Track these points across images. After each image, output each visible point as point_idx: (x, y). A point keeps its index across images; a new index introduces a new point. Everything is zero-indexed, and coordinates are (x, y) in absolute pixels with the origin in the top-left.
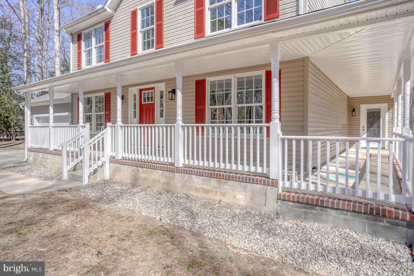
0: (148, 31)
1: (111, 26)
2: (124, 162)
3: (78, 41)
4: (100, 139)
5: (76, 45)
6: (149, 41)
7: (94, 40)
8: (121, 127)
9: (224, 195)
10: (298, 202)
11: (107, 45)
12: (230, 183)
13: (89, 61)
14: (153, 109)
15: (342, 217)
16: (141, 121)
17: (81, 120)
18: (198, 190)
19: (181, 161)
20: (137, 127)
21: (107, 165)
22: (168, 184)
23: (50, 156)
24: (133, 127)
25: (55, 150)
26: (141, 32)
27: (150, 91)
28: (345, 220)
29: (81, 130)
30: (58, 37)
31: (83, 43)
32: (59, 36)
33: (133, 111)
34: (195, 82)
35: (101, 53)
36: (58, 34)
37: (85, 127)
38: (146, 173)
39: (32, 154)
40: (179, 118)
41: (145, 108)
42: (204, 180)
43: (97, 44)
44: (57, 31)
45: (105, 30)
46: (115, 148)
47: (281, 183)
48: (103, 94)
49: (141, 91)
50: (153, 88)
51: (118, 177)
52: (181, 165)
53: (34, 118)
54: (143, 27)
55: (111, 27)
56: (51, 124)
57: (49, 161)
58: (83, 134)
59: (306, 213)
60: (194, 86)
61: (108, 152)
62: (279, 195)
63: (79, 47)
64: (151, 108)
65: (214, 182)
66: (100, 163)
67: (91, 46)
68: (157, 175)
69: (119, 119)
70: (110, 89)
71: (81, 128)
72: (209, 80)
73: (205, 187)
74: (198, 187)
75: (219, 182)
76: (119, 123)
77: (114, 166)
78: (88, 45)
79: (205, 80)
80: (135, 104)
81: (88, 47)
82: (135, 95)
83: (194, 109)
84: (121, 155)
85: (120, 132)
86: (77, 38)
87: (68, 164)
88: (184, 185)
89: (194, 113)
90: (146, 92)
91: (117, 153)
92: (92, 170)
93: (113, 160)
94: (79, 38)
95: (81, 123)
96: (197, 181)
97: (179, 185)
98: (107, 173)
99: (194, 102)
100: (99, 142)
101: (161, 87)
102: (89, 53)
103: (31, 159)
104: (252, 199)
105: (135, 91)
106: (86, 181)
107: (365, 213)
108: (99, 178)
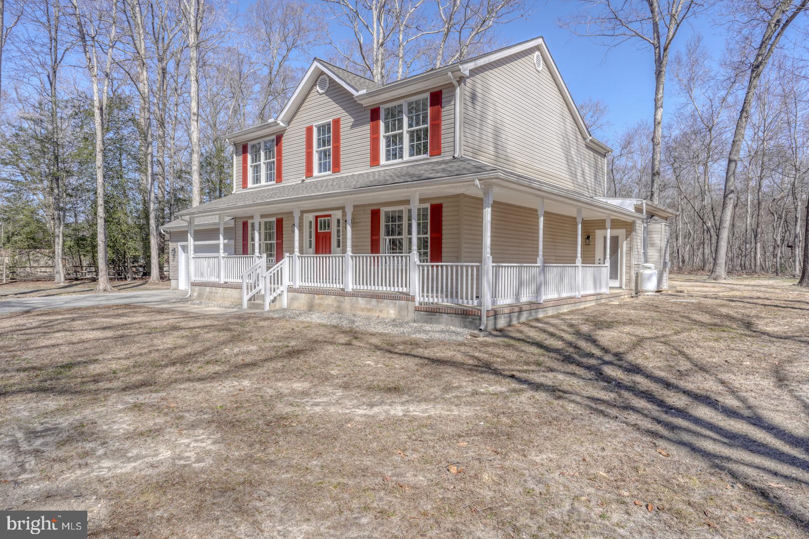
0: (325, 152)
1: (285, 141)
2: (300, 291)
3: (243, 153)
4: (279, 269)
5: (241, 158)
6: (326, 162)
7: (262, 154)
8: (299, 257)
9: (381, 311)
10: (426, 311)
11: (279, 161)
12: (385, 301)
13: (257, 180)
14: (330, 238)
15: (450, 318)
16: (317, 252)
17: (257, 250)
18: (362, 310)
19: (350, 287)
20: (313, 257)
21: (285, 294)
22: (339, 307)
23: (221, 290)
24: (310, 257)
25: (226, 283)
26: (317, 151)
27: (326, 218)
28: (452, 320)
29: (258, 261)
30: (195, 123)
31: (249, 157)
32: (197, 121)
33: (308, 239)
34: (370, 212)
35: (271, 169)
36: (196, 118)
37: (261, 257)
38: (321, 299)
39: (197, 288)
40: (349, 249)
41: (321, 237)
42: (367, 301)
43: (266, 159)
44: (194, 114)
45: (277, 145)
46: (292, 278)
47: (417, 299)
48: (274, 219)
49: (317, 217)
50: (330, 216)
51: (296, 305)
52: (350, 290)
53: (179, 247)
54: (319, 146)
55: (283, 142)
56: (222, 253)
57: (219, 295)
58: (261, 264)
59: (431, 319)
60: (370, 216)
61: (286, 281)
62: (416, 307)
63: (245, 161)
64: (328, 236)
65: (374, 301)
66: (278, 292)
67: (260, 161)
68: (330, 300)
69: (297, 249)
70: (282, 214)
71: (257, 259)
72: (383, 210)
73: (368, 307)
74: (363, 307)
75: (378, 302)
76: (297, 253)
77: (291, 294)
78: (256, 158)
79: (379, 210)
80: (310, 232)
81: (256, 162)
82: (311, 222)
83: (369, 240)
84: (298, 284)
85: (298, 262)
86: (241, 150)
87: (248, 294)
88: (352, 306)
89: (369, 243)
90: (322, 219)
91: (295, 283)
92: (272, 298)
93: (290, 289)
94: (245, 150)
95: (257, 254)
96: (361, 301)
97: (348, 307)
98: (284, 302)
99: (369, 232)
100: (278, 271)
101: (338, 214)
102: (257, 169)
103: (195, 294)
104: (399, 312)
105: (310, 217)
106: (267, 308)
107: (461, 314)
108: (277, 305)
